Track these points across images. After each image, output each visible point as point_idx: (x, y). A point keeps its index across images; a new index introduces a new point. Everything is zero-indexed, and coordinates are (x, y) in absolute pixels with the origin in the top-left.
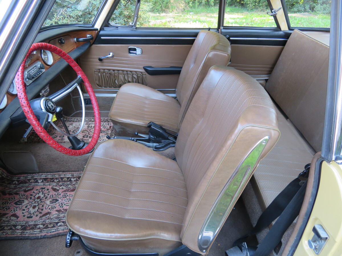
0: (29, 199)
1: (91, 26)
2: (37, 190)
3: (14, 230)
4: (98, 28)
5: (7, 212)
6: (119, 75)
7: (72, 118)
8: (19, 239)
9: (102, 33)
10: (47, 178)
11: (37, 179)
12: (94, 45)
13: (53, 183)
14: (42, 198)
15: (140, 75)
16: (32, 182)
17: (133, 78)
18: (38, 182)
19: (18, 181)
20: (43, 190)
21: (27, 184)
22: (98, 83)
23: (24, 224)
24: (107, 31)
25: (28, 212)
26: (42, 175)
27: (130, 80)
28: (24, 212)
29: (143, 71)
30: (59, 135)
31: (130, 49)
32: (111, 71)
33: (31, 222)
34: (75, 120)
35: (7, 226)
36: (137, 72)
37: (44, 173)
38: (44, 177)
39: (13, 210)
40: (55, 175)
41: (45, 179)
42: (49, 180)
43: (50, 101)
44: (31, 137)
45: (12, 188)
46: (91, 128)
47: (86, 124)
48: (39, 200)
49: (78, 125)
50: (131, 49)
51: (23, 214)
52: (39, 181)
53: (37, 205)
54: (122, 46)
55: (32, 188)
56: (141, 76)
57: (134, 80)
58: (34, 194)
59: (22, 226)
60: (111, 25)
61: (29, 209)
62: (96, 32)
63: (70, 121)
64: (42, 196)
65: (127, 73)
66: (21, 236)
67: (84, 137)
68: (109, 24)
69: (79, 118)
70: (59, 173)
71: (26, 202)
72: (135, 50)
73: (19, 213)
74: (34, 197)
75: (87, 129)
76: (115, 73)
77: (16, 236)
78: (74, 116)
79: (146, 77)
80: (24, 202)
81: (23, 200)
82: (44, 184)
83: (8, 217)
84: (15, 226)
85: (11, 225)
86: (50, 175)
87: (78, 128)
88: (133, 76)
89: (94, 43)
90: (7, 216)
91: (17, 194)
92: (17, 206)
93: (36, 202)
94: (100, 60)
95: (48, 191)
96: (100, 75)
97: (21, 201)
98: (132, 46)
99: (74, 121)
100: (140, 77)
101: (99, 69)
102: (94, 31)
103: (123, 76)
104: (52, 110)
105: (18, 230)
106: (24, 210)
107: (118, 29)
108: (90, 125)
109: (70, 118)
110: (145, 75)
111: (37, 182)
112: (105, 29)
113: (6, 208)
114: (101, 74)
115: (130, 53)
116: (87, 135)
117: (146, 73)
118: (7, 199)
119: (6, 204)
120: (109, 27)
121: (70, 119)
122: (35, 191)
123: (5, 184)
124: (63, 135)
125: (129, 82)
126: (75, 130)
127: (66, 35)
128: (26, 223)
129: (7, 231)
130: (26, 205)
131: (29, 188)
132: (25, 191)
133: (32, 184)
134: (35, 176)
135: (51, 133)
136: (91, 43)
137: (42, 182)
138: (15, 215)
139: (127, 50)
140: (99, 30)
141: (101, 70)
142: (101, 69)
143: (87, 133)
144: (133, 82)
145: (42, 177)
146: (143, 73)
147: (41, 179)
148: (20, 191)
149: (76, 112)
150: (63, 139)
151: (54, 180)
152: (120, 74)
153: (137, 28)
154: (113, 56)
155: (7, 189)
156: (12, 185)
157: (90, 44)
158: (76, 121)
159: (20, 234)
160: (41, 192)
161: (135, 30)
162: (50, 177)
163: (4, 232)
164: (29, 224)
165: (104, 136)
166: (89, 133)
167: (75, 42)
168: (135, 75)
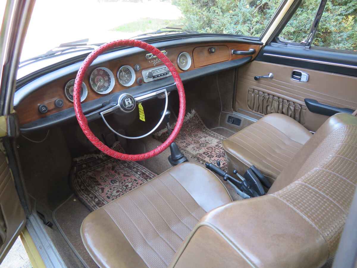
0: (121, 183)
1: (259, 39)
2: (131, 179)
3: (93, 200)
4: (263, 43)
5: (102, 183)
6: (273, 101)
7: (210, 132)
8: (89, 209)
9: (267, 48)
10: (145, 174)
11: (139, 170)
12: (255, 61)
13: (145, 180)
14: (129, 188)
15: (299, 108)
16: (133, 171)
17: (289, 110)
18: (137, 174)
19: (128, 165)
20: (135, 182)
21: (130, 170)
22: (249, 104)
23: (101, 200)
24: (275, 47)
25: (111, 192)
26: (144, 169)
27: (285, 110)
28: (110, 190)
29: (303, 103)
30: (187, 142)
31: (294, 73)
32: (265, 94)
33: (106, 201)
34: (212, 134)
35: (93, 194)
36: (296, 104)
37: (147, 168)
38: (144, 172)
39: (106, 185)
40: (152, 175)
41: (143, 174)
42: (145, 176)
43: (129, 99)
44: (166, 134)
45: (121, 168)
46: (218, 148)
47: (217, 142)
48: (125, 188)
49: (210, 140)
50: (296, 73)
51: (107, 192)
52: (139, 173)
53: (121, 192)
54: (285, 67)
55: (130, 175)
56: (300, 110)
57: (290, 113)
58: (126, 181)
59: (99, 200)
60: (281, 40)
61: (114, 190)
62: (261, 46)
63: (207, 134)
64: (130, 186)
65: (283, 101)
66: (92, 207)
67: (204, 153)
68: (278, 39)
69: (217, 134)
70: (155, 174)
71: (118, 184)
72: (300, 74)
73: (107, 189)
74: (125, 183)
75: (213, 148)
76: (269, 97)
77: (89, 206)
78: (215, 131)
79: (305, 112)
80: (116, 183)
81: (117, 181)
82: (139, 177)
83: (99, 188)
84: (96, 197)
85: (95, 195)
86: (148, 172)
87: (207, 142)
88: (290, 106)
89: (254, 59)
90: (99, 186)
91: (119, 174)
92: (111, 183)
93: (122, 189)
94: (256, 79)
95: (136, 185)
96: (253, 95)
97: (115, 181)
98: (297, 70)
99: (210, 135)
100: (298, 110)
101: (254, 89)
102: (259, 46)
103: (278, 103)
104: (127, 107)
105: (94, 202)
106: (111, 189)
107: (287, 46)
108: (220, 145)
109: (210, 130)
110: (305, 110)
111: (137, 172)
112: (272, 45)
113: (104, 181)
114: (255, 95)
115: (293, 77)
116: (208, 152)
117: (307, 107)
118: (111, 174)
119: (107, 177)
120: (277, 42)
121: (208, 132)
122: (129, 180)
123: (119, 162)
124: (190, 143)
125: (283, 113)
126: (203, 143)
127: (222, 45)
128: (103, 200)
129: (89, 198)
130: (115, 186)
131: (128, 175)
132: (124, 175)
133: (132, 172)
134: (140, 167)
135: (183, 138)
136: (253, 59)
137: (140, 175)
138: (103, 189)
139: (291, 73)
140: (264, 44)
141: (256, 91)
142: (255, 89)
143: (211, 151)
144: (288, 115)
145: (143, 171)
146: (303, 106)
147: (141, 171)
148: (122, 173)
149: (218, 128)
150: (187, 147)
151: (148, 178)
152: (275, 101)
153: (312, 48)
154: (272, 78)
155: (118, 166)
156: (123, 166)
157: (251, 59)
158: (212, 136)
159: (92, 206)
160: (132, 183)
161: (307, 50)
162: (147, 174)
163: (87, 197)
164: (104, 202)
165: (222, 161)
166: (212, 151)
167: (232, 54)
168: (293, 106)
